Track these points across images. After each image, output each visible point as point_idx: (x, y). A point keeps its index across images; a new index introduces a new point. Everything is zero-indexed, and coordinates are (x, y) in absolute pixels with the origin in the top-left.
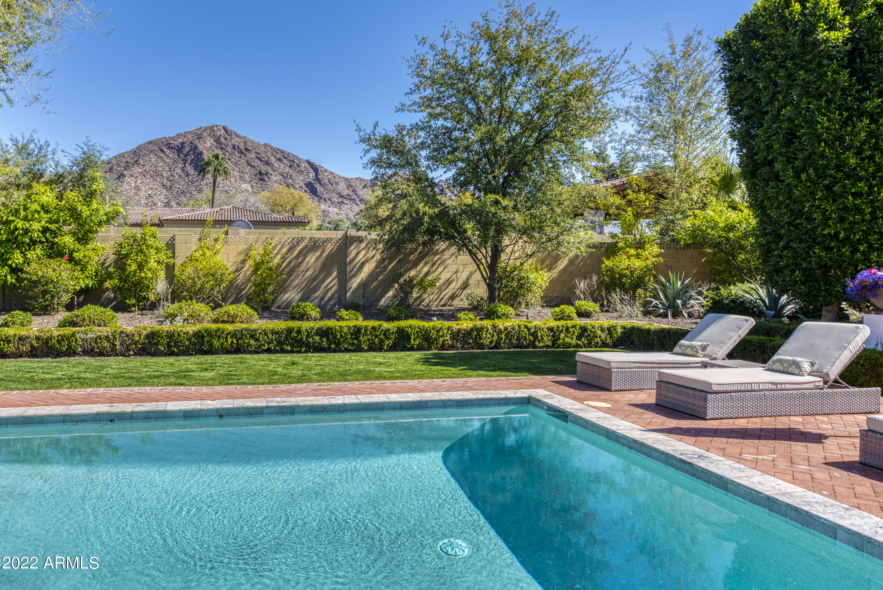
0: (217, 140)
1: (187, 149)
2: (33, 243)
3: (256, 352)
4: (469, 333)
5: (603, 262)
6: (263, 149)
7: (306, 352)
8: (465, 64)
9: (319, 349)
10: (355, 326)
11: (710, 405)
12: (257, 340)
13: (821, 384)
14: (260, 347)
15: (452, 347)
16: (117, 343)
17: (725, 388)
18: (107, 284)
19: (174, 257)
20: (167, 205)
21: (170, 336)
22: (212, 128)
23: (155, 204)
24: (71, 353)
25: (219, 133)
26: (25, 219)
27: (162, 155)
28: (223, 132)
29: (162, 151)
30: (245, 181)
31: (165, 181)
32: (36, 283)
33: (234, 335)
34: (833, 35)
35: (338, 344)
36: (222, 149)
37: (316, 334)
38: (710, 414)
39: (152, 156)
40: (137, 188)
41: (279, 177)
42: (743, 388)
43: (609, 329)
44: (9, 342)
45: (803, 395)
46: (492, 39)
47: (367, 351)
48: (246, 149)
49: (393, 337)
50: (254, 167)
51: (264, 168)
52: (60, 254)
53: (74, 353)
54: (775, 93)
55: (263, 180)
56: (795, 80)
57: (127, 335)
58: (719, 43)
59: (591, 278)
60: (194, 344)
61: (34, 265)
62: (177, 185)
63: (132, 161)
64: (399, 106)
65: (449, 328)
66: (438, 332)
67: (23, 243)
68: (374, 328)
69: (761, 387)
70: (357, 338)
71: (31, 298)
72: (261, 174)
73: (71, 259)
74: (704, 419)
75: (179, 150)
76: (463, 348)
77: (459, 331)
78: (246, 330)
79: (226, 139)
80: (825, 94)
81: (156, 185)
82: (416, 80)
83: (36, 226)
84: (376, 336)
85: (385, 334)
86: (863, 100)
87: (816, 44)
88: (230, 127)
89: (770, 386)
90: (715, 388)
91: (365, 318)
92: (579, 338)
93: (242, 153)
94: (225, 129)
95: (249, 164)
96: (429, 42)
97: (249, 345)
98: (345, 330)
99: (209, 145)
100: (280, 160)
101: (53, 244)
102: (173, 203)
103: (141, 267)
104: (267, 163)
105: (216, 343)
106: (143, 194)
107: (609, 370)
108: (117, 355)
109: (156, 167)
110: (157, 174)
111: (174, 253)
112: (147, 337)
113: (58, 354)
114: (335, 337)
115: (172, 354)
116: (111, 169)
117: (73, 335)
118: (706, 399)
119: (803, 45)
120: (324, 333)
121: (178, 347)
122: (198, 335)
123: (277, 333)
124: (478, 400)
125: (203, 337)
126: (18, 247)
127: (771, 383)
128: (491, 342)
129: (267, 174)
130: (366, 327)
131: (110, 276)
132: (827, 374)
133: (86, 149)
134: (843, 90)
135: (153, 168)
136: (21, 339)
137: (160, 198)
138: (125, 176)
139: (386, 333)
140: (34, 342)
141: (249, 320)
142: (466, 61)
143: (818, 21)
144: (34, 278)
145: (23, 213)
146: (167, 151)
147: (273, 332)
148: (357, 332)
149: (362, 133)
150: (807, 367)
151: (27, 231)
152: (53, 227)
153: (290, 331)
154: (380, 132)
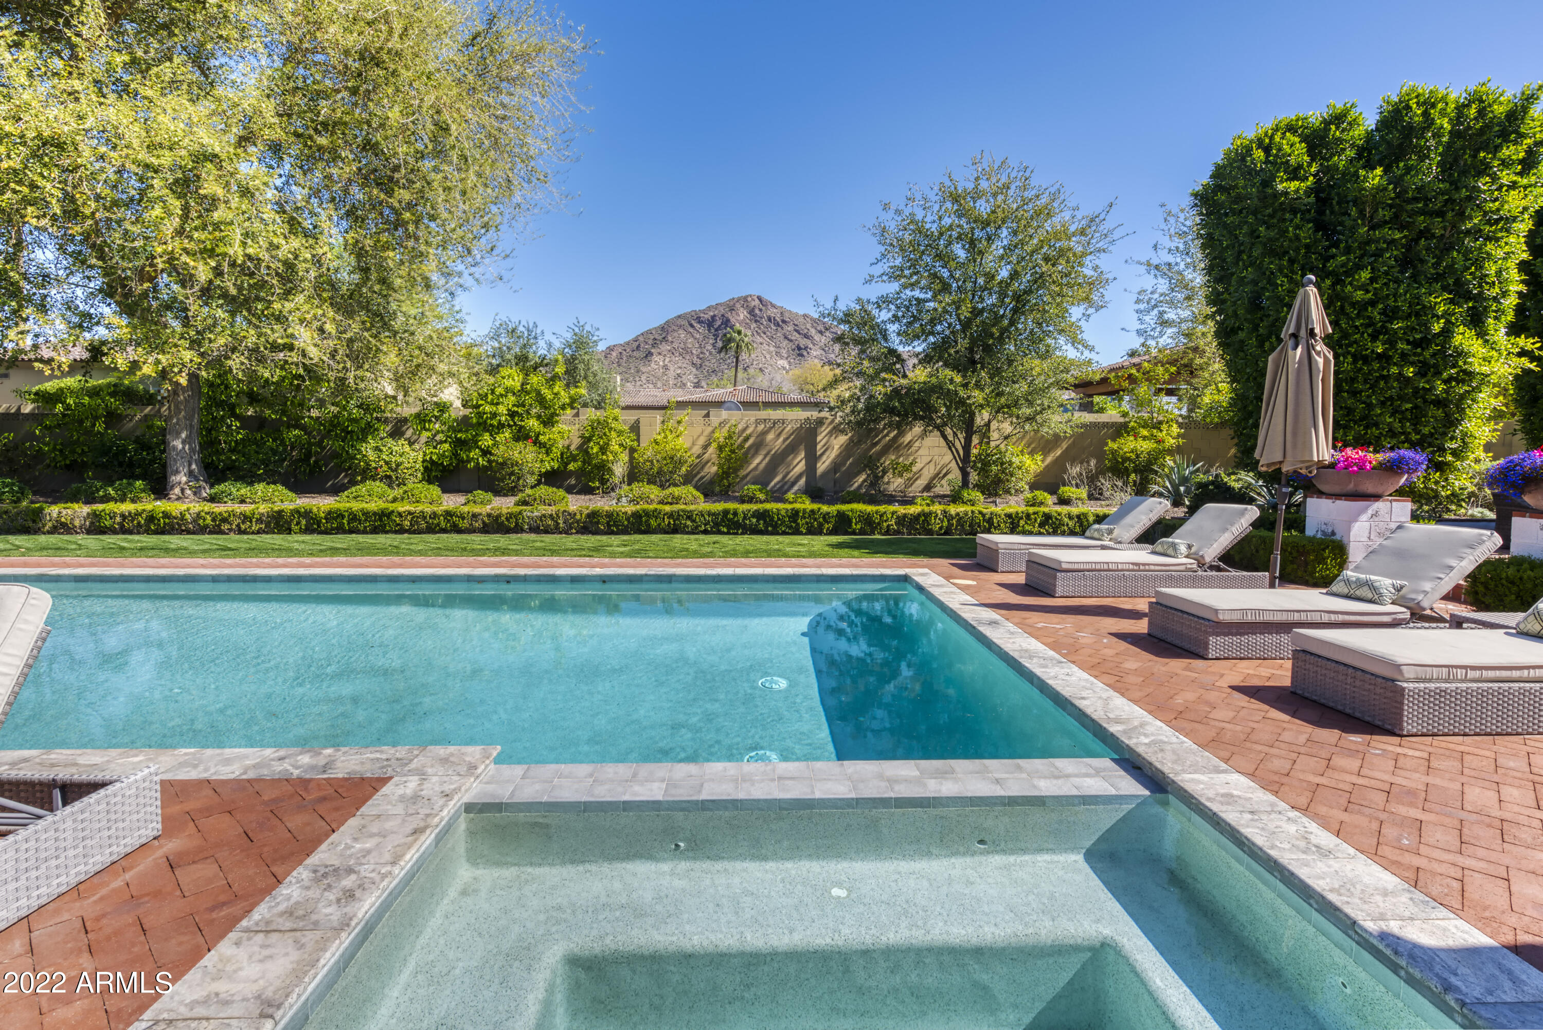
0: (751, 312)
1: (718, 323)
2: (501, 426)
3: (693, 533)
4: (916, 517)
5: (1107, 444)
6: (801, 320)
7: (742, 534)
8: (934, 228)
9: (755, 531)
10: (793, 509)
11: (1059, 583)
12: (694, 521)
13: (1195, 566)
14: (697, 527)
15: (897, 532)
16: (561, 521)
17: (1076, 567)
18: (571, 467)
19: (638, 440)
20: (697, 385)
21: (609, 515)
22: (745, 299)
23: (684, 385)
24: (518, 529)
25: (753, 304)
26: (492, 403)
27: (691, 330)
28: (757, 302)
29: (692, 326)
30: (782, 358)
31: (695, 359)
32: (504, 464)
33: (671, 515)
34: (1294, 185)
35: (775, 527)
36: (756, 321)
37: (753, 516)
38: (1059, 591)
39: (681, 331)
40: (666, 368)
41: (819, 352)
42: (1098, 567)
43: (1078, 517)
44: (463, 518)
45: (1171, 577)
46: (956, 199)
47: (806, 534)
48: (784, 321)
49: (833, 520)
50: (791, 341)
51: (803, 342)
52: (527, 437)
53: (522, 531)
54: (1240, 252)
55: (802, 355)
56: (1258, 237)
57: (570, 514)
58: (1196, 195)
59: (1088, 462)
60: (633, 524)
61: (502, 448)
62: (707, 363)
63: (660, 338)
64: (868, 278)
65: (893, 513)
66: (881, 516)
67: (491, 425)
68: (812, 511)
69: (1120, 567)
70: (795, 521)
71: (499, 480)
72: (799, 348)
73: (536, 442)
74: (1054, 597)
75: (710, 324)
76: (910, 534)
77: (905, 516)
78: (683, 511)
79: (761, 310)
80: (1288, 252)
81: (685, 363)
82: (882, 249)
83: (502, 409)
84: (815, 520)
85: (824, 518)
86: (1327, 259)
87: (1276, 195)
88: (766, 297)
89: (1131, 567)
90: (1064, 566)
91: (813, 501)
92: (1042, 525)
93: (778, 325)
94: (760, 298)
95: (786, 338)
96: (893, 207)
97: (686, 526)
98: (783, 513)
99: (742, 317)
100: (821, 332)
101: (521, 427)
102: (703, 384)
103: (603, 449)
104: (806, 336)
105: (653, 523)
106: (671, 374)
107: (996, 551)
108: (561, 533)
109: (685, 343)
110: (686, 351)
111: (638, 435)
112: (588, 516)
113: (507, 531)
114: (772, 519)
115: (612, 533)
116: (638, 347)
117: (520, 513)
118: (1055, 578)
119: (1263, 198)
120: (762, 515)
121: (617, 526)
122: (636, 515)
123: (714, 514)
124: (852, 576)
125: (640, 517)
126: (488, 431)
127: (1133, 564)
128: (941, 528)
129: (806, 348)
130: (804, 510)
131: (574, 459)
132: (1202, 557)
133: (577, 330)
134: (1307, 247)
135: (682, 345)
136: (475, 516)
137: (690, 378)
138: (652, 354)
139: (826, 517)
140: (486, 519)
141: (695, 501)
142: (935, 225)
143: (1278, 171)
144: (501, 460)
145: (490, 397)
146: (697, 326)
147: (710, 513)
148: (795, 514)
149: (821, 309)
150: (1183, 549)
151: (494, 415)
152: (520, 410)
153: (726, 512)
154: (842, 306)
